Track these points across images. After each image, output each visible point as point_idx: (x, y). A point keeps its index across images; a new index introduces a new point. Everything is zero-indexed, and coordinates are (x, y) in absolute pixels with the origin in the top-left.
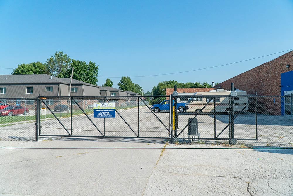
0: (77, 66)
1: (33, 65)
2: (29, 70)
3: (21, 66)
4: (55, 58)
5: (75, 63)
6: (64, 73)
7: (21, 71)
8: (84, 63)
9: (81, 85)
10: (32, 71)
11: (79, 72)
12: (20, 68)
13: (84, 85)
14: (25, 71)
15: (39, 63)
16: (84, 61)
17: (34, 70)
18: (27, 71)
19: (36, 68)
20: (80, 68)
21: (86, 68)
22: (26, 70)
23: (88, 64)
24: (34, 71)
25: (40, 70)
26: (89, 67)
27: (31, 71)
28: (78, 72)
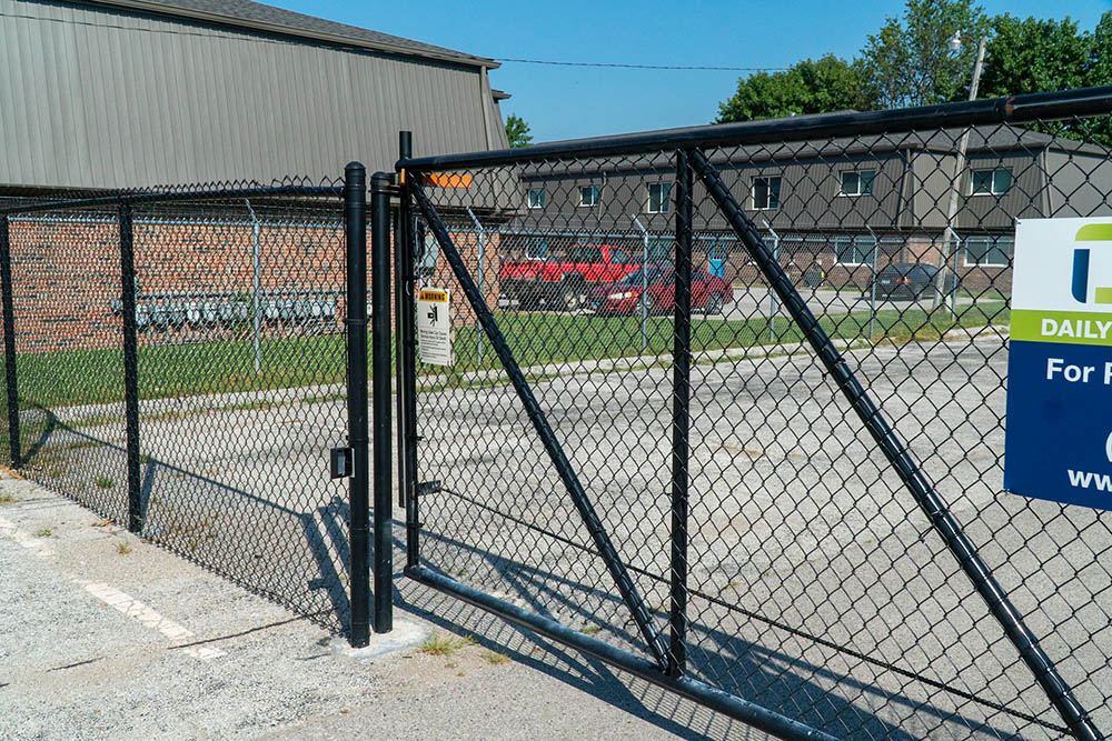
0: (1021, 49)
1: (804, 75)
2: (784, 99)
3: (752, 83)
4: (905, 27)
5: (1009, 38)
6: (947, 95)
7: (750, 107)
8: (1067, 29)
9: (1036, 150)
10: (797, 105)
11: (1032, 83)
12: (744, 95)
13: (1052, 150)
14: (767, 106)
15: (831, 63)
16: (1067, 20)
17: (807, 98)
18: (773, 108)
19: (815, 89)
20: (1038, 60)
21: (1074, 57)
22: (770, 101)
23: (1093, 32)
24: (803, 104)
25: (833, 95)
26: (1094, 51)
27: (791, 104)
28: (1026, 83)
